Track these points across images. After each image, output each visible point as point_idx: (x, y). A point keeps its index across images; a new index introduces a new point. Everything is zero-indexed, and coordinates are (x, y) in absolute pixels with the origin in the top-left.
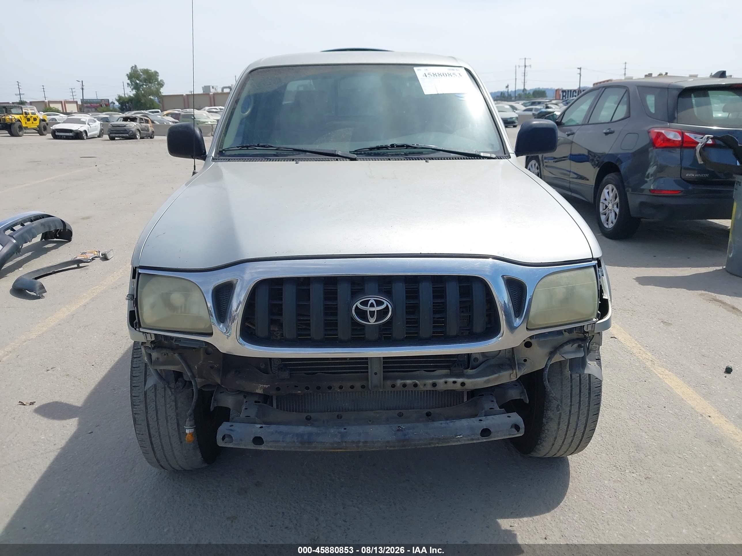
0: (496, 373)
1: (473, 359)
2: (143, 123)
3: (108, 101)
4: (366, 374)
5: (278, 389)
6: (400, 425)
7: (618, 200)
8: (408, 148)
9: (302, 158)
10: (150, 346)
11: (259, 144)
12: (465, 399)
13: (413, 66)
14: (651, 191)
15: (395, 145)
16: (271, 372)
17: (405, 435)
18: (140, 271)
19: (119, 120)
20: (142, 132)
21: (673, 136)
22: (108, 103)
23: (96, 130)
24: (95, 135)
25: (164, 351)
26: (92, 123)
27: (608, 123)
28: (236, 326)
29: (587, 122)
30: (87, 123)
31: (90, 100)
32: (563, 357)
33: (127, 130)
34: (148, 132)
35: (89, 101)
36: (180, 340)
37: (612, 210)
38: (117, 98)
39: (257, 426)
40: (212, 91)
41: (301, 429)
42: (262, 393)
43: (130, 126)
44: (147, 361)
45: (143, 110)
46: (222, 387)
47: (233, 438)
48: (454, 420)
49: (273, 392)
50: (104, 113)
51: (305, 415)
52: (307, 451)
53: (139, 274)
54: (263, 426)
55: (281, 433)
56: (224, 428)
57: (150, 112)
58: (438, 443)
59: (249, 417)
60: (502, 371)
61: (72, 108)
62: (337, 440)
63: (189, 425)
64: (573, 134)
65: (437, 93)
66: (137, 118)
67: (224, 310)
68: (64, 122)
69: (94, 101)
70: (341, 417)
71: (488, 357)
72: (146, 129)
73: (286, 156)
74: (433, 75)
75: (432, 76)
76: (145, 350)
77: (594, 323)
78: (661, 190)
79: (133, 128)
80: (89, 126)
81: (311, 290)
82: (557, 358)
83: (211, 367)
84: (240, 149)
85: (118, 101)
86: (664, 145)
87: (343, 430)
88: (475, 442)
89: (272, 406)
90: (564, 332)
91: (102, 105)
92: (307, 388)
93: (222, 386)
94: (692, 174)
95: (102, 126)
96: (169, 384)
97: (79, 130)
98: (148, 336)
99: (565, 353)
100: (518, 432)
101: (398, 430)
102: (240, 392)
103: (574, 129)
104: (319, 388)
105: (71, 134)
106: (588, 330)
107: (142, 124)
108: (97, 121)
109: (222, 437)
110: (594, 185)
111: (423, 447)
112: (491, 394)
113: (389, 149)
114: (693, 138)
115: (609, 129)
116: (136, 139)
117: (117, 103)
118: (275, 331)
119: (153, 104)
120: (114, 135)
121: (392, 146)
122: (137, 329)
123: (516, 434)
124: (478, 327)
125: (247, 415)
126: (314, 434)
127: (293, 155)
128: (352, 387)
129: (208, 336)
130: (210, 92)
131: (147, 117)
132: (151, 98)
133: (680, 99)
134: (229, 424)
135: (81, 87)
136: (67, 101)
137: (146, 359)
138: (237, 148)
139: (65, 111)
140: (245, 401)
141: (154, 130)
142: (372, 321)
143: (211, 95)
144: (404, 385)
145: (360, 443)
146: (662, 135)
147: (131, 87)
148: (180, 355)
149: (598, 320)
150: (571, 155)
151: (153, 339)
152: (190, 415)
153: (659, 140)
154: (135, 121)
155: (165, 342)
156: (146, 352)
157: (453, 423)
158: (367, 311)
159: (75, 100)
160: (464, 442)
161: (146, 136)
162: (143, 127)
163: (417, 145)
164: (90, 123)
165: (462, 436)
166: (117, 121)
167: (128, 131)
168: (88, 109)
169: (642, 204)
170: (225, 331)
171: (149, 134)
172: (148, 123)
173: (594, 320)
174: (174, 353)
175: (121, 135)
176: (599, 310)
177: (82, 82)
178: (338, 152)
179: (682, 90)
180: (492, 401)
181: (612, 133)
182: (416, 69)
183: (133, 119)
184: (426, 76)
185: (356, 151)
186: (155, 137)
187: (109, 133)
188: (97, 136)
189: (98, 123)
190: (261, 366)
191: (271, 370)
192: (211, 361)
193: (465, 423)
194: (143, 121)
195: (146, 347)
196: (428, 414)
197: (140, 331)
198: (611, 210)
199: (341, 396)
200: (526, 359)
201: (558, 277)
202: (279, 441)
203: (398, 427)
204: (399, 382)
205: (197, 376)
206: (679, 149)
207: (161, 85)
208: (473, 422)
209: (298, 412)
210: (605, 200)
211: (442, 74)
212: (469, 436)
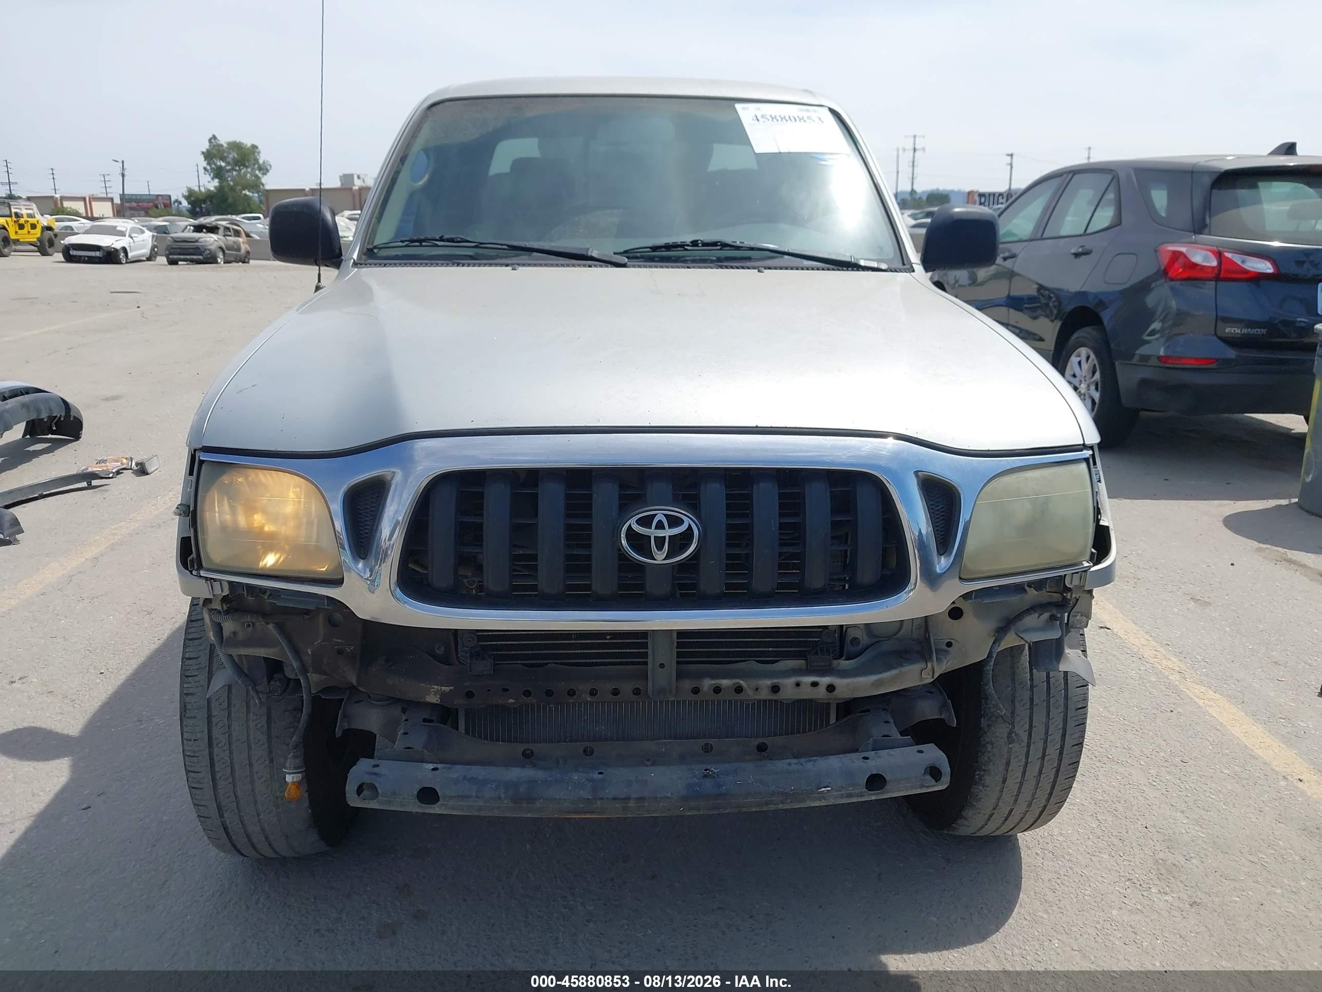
0: (894, 668)
1: (849, 641)
2: (230, 236)
3: (168, 197)
4: (643, 667)
5: (470, 695)
6: (709, 767)
7: (1097, 376)
8: (724, 248)
9: (524, 262)
10: (219, 608)
11: (442, 236)
12: (833, 720)
13: (733, 102)
14: (1160, 358)
15: (699, 242)
16: (457, 663)
17: (720, 786)
18: (203, 457)
19: (187, 230)
20: (227, 252)
21: (1201, 257)
22: (168, 202)
23: (144, 247)
24: (143, 256)
25: (248, 619)
26: (137, 235)
27: (1080, 236)
28: (389, 569)
29: (1039, 235)
30: (127, 235)
31: (136, 195)
32: (1022, 638)
33: (200, 247)
34: (239, 253)
35: (134, 197)
36: (280, 596)
37: (1087, 395)
38: (186, 194)
39: (426, 767)
40: (358, 184)
41: (515, 773)
42: (438, 702)
43: (206, 241)
44: (213, 638)
45: (232, 214)
46: (359, 690)
47: (379, 790)
48: (815, 758)
49: (459, 701)
50: (161, 219)
51: (520, 748)
52: (525, 816)
53: (202, 462)
54: (439, 766)
55: (473, 780)
56: (361, 770)
57: (243, 218)
58: (782, 803)
59: (412, 748)
60: (905, 664)
61: (102, 209)
62: (585, 794)
63: (292, 767)
64: (1013, 256)
65: (778, 151)
66: (219, 226)
67: (366, 533)
68: (87, 232)
69: (145, 197)
70: (592, 753)
71: (878, 637)
72: (235, 247)
73: (493, 260)
74: (770, 119)
75: (768, 120)
76: (210, 615)
77: (1085, 571)
78: (1179, 358)
79: (211, 245)
80: (131, 239)
81: (539, 495)
82: (1010, 640)
83: (338, 651)
84: (406, 246)
85: (187, 198)
86: (1186, 275)
87: (596, 776)
88: (854, 800)
89: (458, 730)
90: (1027, 588)
91: (159, 206)
92: (527, 693)
93: (360, 688)
94: (1236, 329)
95: (155, 241)
96: (255, 685)
97: (113, 246)
98: (217, 585)
99: (1024, 631)
100: (936, 782)
101: (705, 776)
102: (395, 701)
103: (1015, 248)
104: (549, 693)
105: (98, 254)
106: (1073, 584)
107: (227, 238)
108: (146, 231)
109: (356, 789)
110: (1052, 348)
111: (754, 810)
112: (884, 710)
113: (687, 250)
114: (1239, 263)
115: (1082, 246)
116: (217, 262)
117: (185, 203)
118: (466, 577)
119: (249, 205)
120: (175, 257)
121: (695, 243)
122: (194, 572)
123: (934, 786)
124: (867, 573)
125: (407, 746)
126: (539, 782)
127: (506, 257)
128: (616, 692)
129: (333, 586)
130: (354, 185)
131: (238, 226)
132: (245, 195)
133: (1215, 191)
134: (372, 762)
135: (120, 172)
136: (94, 196)
137: (211, 635)
138: (401, 244)
139: (90, 215)
140: (404, 718)
141: (249, 249)
142: (660, 557)
143: (356, 190)
144: (717, 690)
145: (631, 801)
146: (1182, 256)
147: (210, 175)
148: (280, 627)
149: (1092, 564)
150: (1009, 297)
151: (226, 592)
152: (296, 747)
153: (1176, 265)
154: (216, 232)
155: (250, 598)
156: (211, 620)
157: (812, 762)
158: (650, 536)
159: (109, 196)
160: (832, 800)
161: (236, 259)
162: (231, 243)
163: (740, 242)
164: (133, 235)
165: (830, 789)
166: (183, 231)
167: (203, 250)
168: (133, 212)
169: (1144, 382)
170: (368, 576)
171: (240, 255)
172: (239, 236)
173: (1086, 564)
174: (267, 623)
175: (188, 257)
176: (1093, 547)
177: (123, 162)
178: (592, 251)
179: (1218, 174)
180: (887, 722)
181: (1087, 253)
182: (738, 106)
183: (213, 229)
184: (758, 120)
185: (626, 252)
186: (251, 262)
187: (167, 252)
188: (145, 259)
189: (148, 235)
190: (437, 651)
191: (458, 658)
192: (340, 639)
193: (834, 762)
194: (229, 233)
195: (212, 610)
196: (761, 748)
197: (201, 576)
198: (1085, 395)
199: (591, 712)
200: (952, 641)
201: (1019, 479)
202: (468, 797)
203: (706, 770)
204: (707, 684)
205: (311, 669)
206: (1213, 283)
207: (265, 171)
208: (853, 761)
209: (508, 742)
210: (1074, 376)
211: (787, 118)
212: (842, 788)
